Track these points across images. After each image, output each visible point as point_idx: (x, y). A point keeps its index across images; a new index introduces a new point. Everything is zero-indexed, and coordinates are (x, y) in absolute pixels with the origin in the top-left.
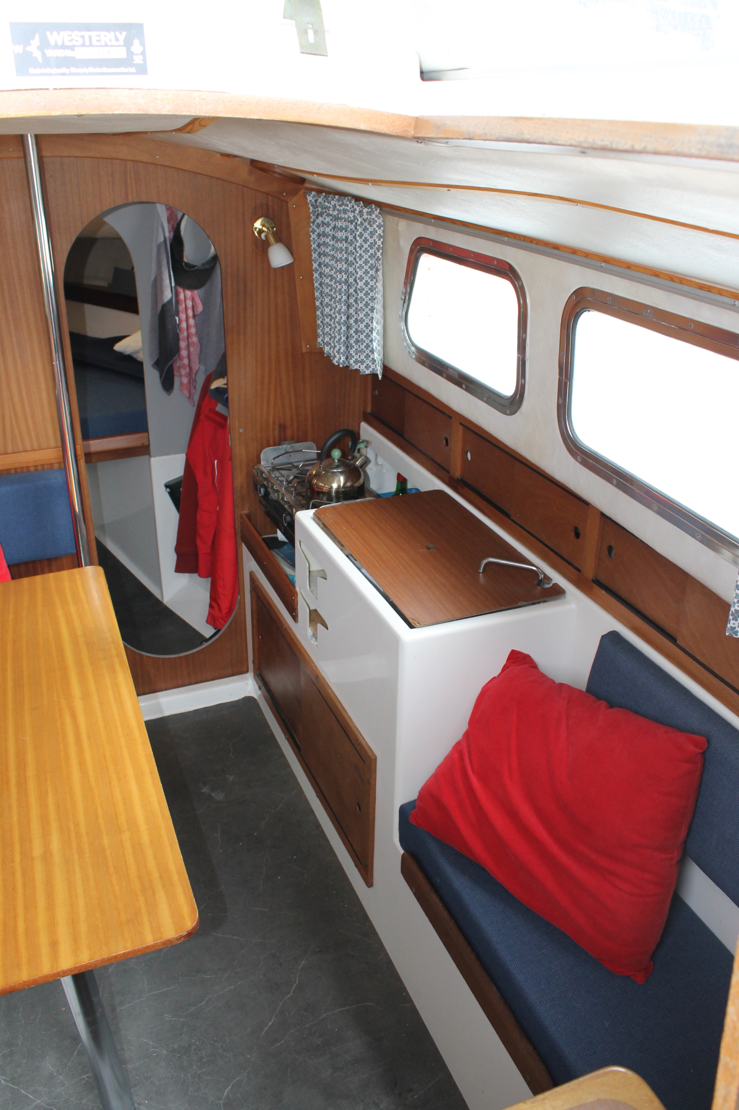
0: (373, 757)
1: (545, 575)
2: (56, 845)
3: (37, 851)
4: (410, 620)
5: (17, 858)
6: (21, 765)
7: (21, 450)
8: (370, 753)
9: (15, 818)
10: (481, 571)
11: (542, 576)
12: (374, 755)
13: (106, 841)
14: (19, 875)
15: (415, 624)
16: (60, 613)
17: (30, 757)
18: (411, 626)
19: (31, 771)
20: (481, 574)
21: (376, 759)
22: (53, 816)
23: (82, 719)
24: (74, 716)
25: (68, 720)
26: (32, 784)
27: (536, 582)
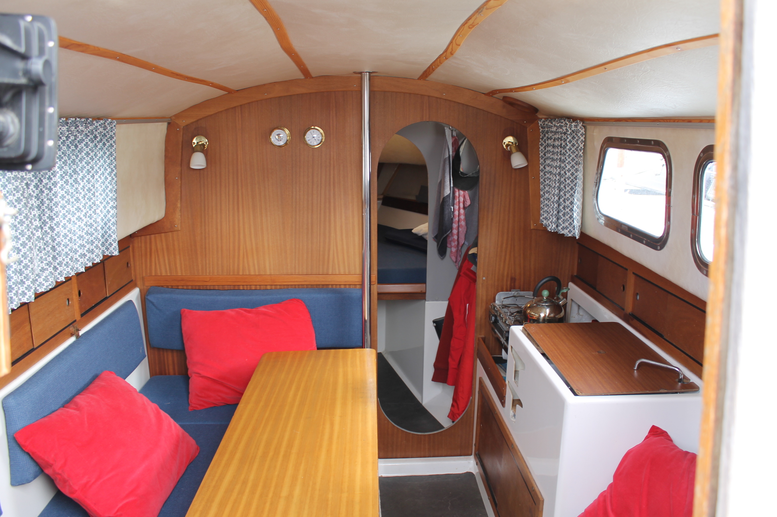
0: (541, 499)
1: (684, 376)
2: (297, 491)
3: (285, 493)
4: (575, 390)
5: (270, 495)
6: (290, 445)
7: (337, 273)
8: (540, 496)
9: (276, 473)
10: (636, 369)
11: (682, 376)
12: (543, 498)
13: (330, 496)
14: (268, 505)
15: (578, 393)
16: (341, 370)
17: (297, 442)
18: (575, 394)
19: (295, 450)
20: (635, 371)
21: (543, 501)
22: (300, 476)
23: (336, 428)
24: (332, 425)
25: (328, 426)
26: (293, 457)
27: (677, 380)
